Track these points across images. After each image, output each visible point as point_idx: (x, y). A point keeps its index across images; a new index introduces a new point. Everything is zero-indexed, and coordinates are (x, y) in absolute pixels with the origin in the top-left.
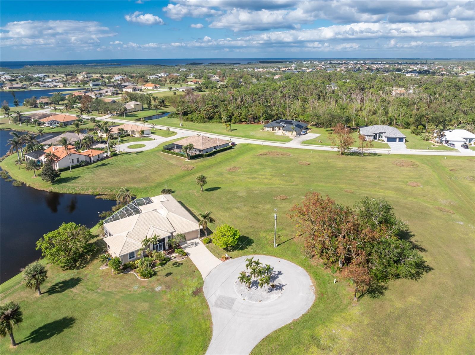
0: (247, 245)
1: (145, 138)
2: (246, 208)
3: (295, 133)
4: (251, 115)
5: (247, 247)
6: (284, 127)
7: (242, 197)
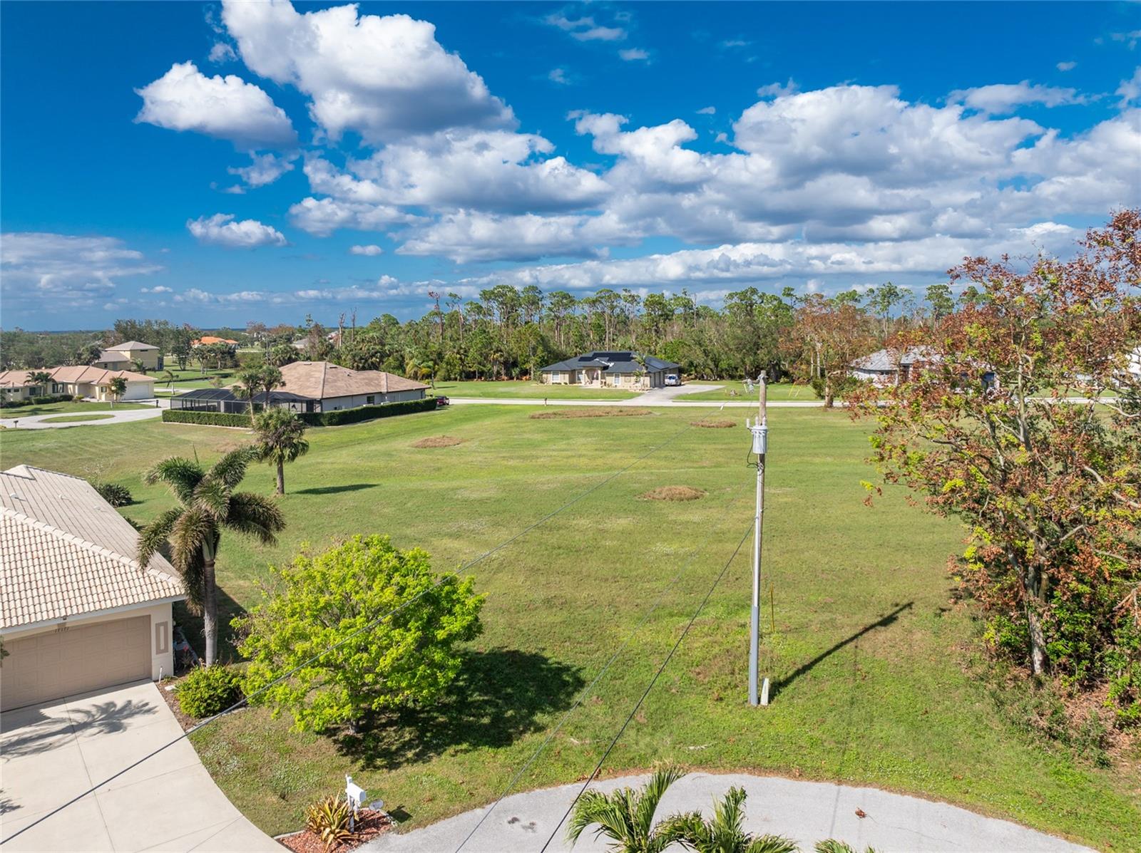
0: (534, 707)
1: (126, 405)
2: (503, 534)
3: (647, 380)
4: (497, 351)
5: (539, 718)
6: (606, 368)
7: (482, 502)
